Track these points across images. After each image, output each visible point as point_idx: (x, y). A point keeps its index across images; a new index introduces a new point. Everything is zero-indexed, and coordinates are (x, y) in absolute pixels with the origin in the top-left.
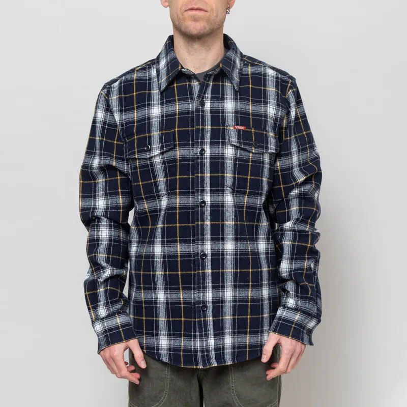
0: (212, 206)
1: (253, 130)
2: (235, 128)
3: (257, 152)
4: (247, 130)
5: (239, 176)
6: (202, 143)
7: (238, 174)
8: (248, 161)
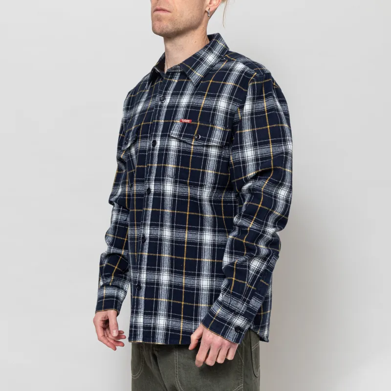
0: (155, 194)
1: (199, 124)
2: (181, 121)
3: (196, 144)
4: (193, 123)
5: (182, 167)
6: (155, 136)
7: (181, 166)
8: (190, 153)
